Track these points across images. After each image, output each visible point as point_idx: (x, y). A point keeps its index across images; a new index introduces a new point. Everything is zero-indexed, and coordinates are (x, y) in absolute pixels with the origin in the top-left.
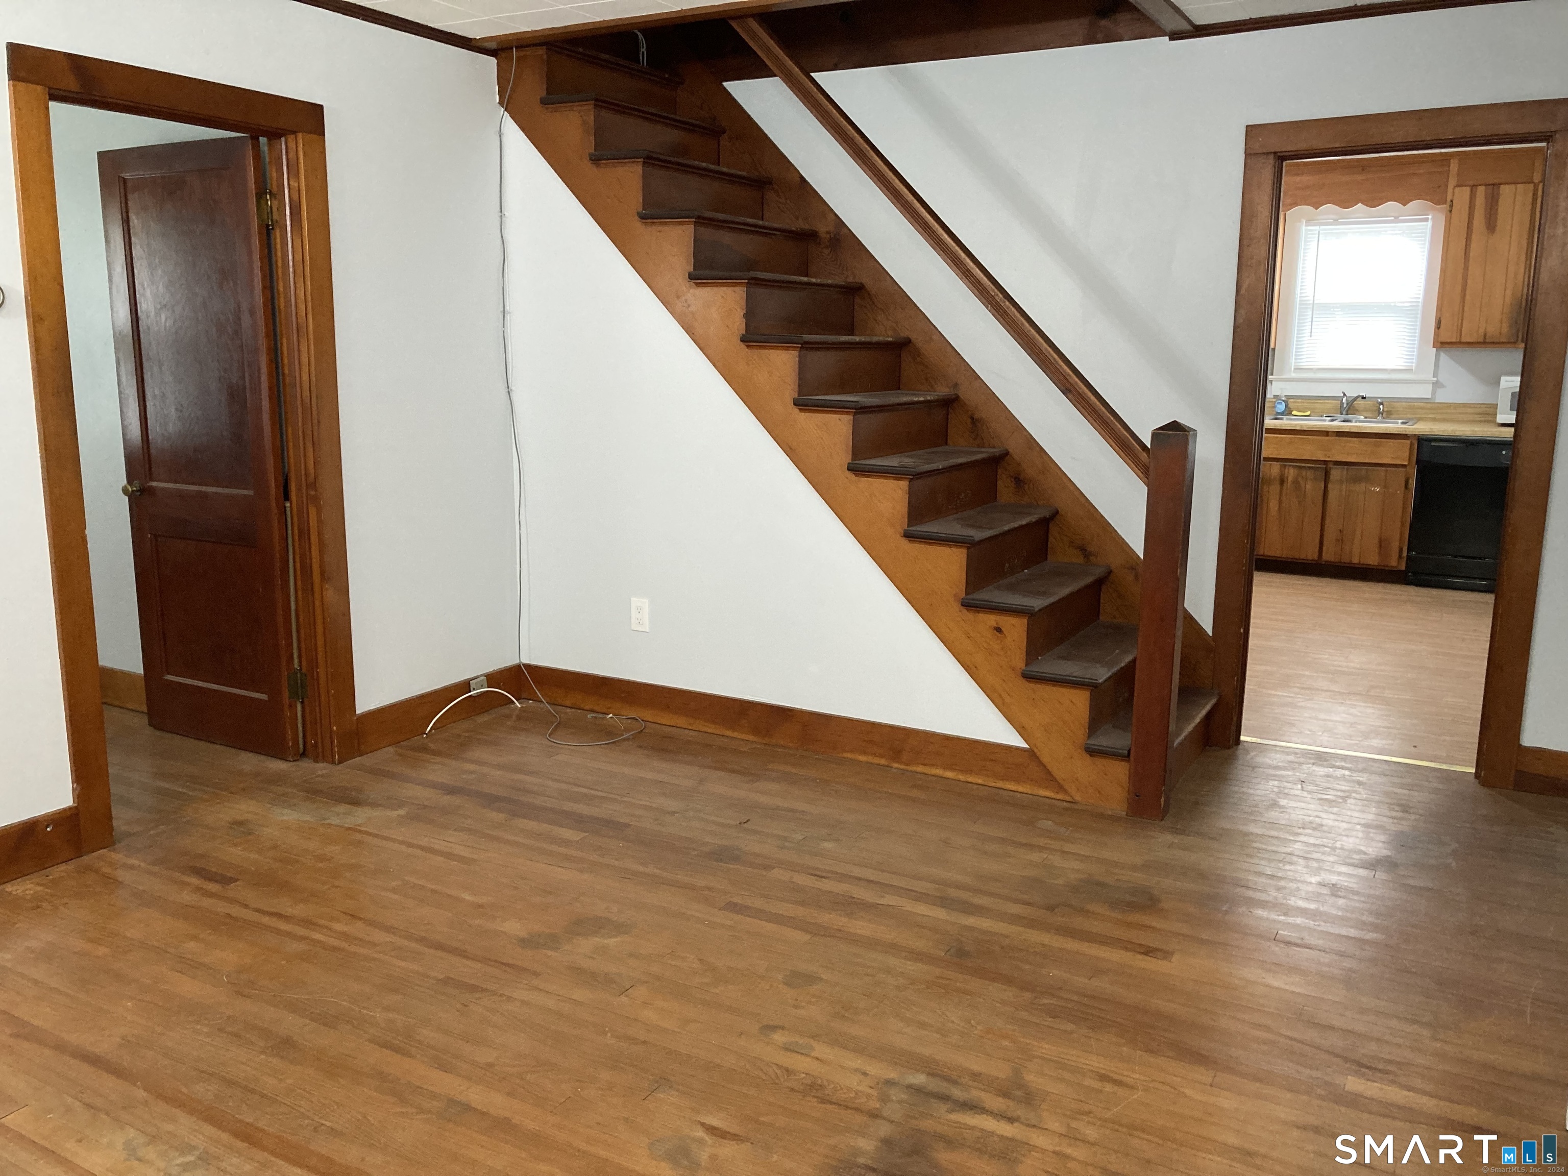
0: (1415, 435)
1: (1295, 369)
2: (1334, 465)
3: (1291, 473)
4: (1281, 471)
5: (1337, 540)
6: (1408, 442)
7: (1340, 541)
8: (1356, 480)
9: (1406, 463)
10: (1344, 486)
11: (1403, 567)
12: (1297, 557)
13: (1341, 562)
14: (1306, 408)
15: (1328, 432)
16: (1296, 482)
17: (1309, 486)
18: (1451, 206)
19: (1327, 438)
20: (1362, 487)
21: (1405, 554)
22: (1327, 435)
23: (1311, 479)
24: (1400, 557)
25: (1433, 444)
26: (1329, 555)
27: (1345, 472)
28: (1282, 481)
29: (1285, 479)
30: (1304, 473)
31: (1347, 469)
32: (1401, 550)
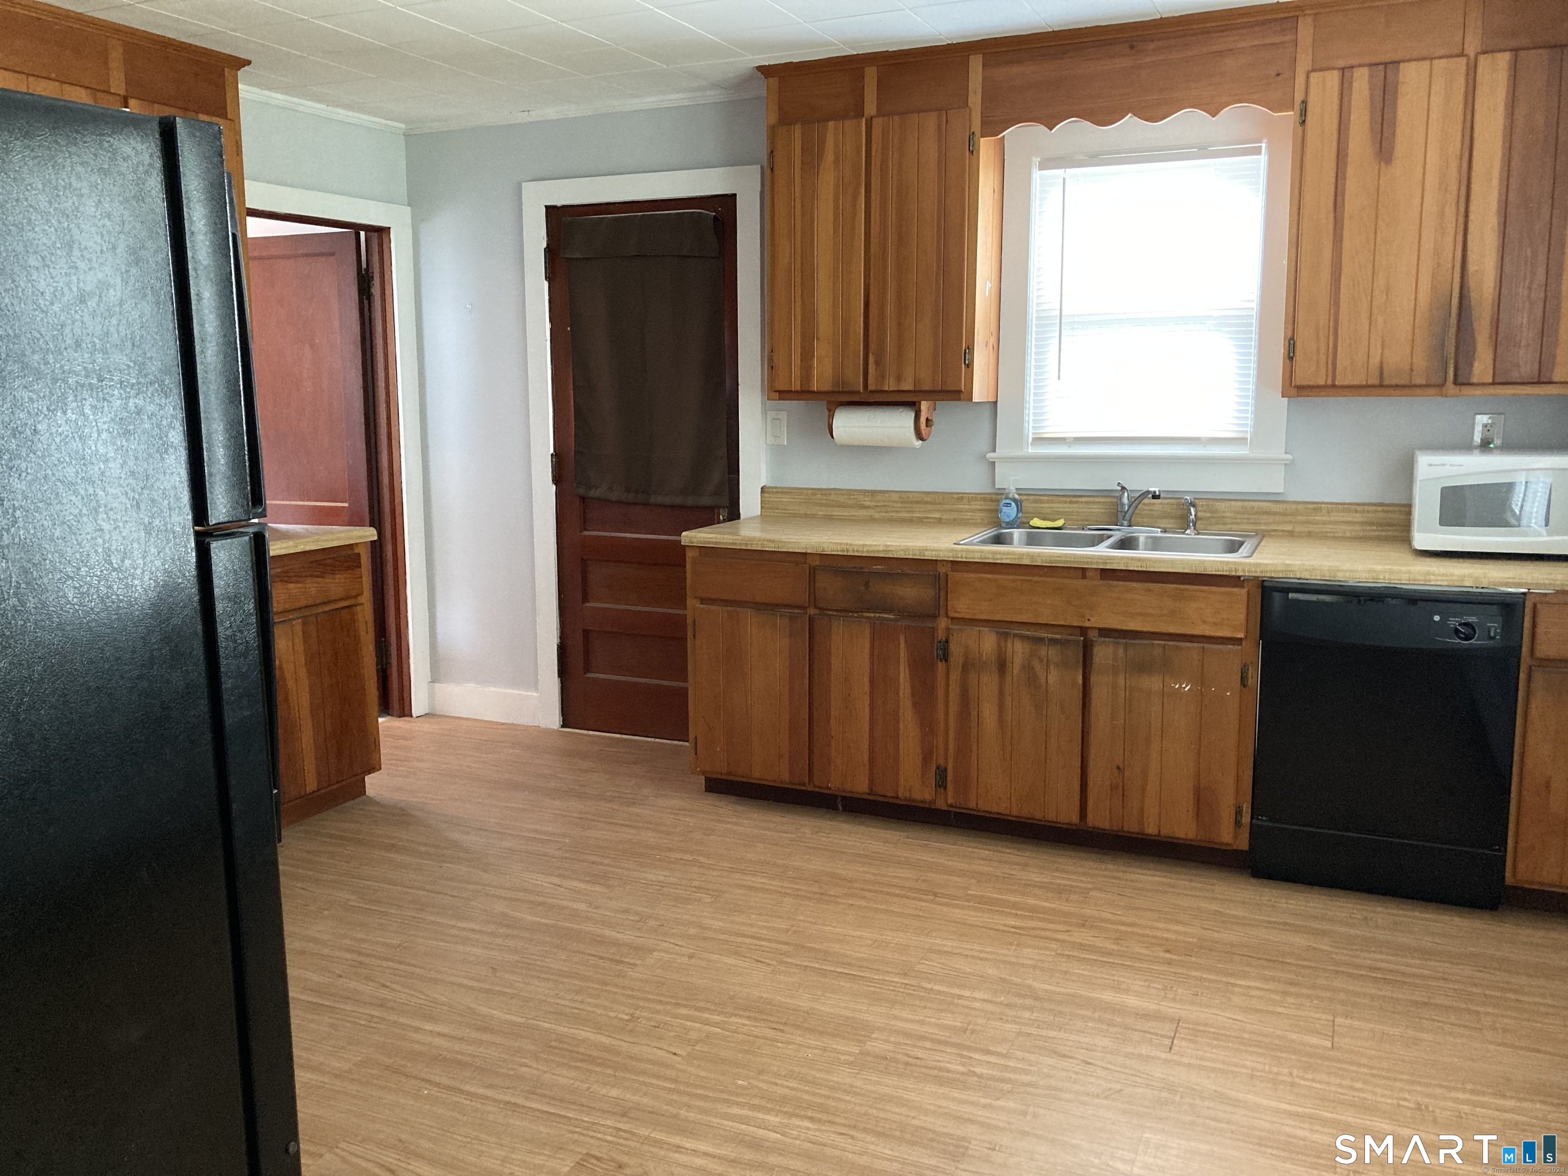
0: (1256, 578)
1: (1035, 439)
2: (1100, 636)
3: (1018, 650)
4: (999, 646)
5: (1113, 788)
6: (1244, 591)
7: (1120, 790)
8: (1143, 667)
9: (1240, 635)
10: (1121, 681)
11: (1243, 843)
12: (1038, 816)
13: (1122, 831)
14: (1059, 513)
15: (1084, 570)
16: (1028, 668)
17: (1054, 677)
18: (1304, 112)
19: (1084, 582)
20: (1153, 683)
21: (1246, 819)
22: (1084, 577)
23: (1056, 665)
24: (1238, 823)
25: (1291, 595)
26: (1099, 818)
27: (1121, 651)
28: (1002, 666)
29: (1008, 664)
30: (1043, 651)
31: (1126, 646)
32: (1239, 812)
